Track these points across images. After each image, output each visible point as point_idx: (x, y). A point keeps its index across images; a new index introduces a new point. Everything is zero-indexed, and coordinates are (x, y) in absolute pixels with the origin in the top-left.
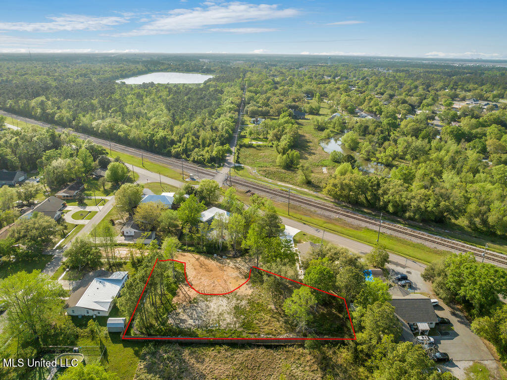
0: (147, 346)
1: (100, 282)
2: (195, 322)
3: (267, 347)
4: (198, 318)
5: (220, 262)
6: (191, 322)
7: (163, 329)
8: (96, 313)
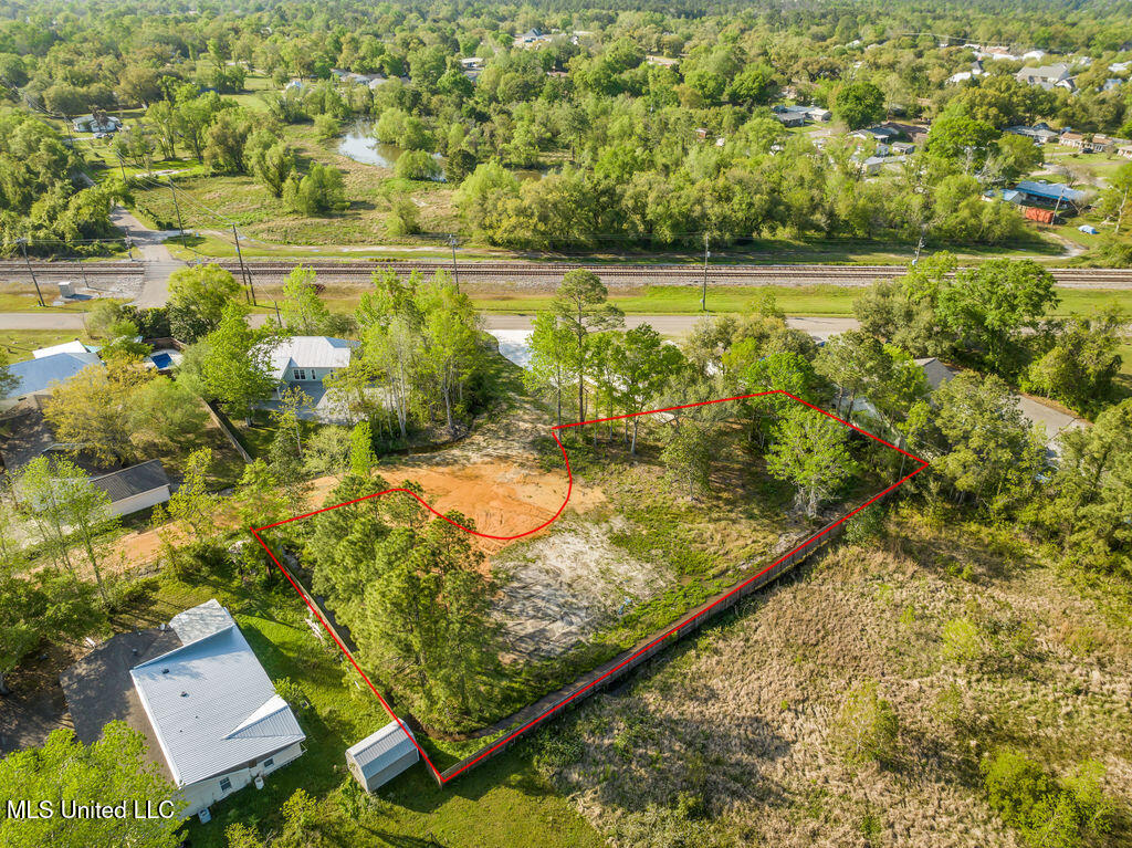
0: (540, 749)
1: (166, 672)
2: (571, 623)
3: (787, 579)
4: (565, 610)
5: (438, 464)
6: (558, 628)
7: (517, 686)
8: (260, 769)
